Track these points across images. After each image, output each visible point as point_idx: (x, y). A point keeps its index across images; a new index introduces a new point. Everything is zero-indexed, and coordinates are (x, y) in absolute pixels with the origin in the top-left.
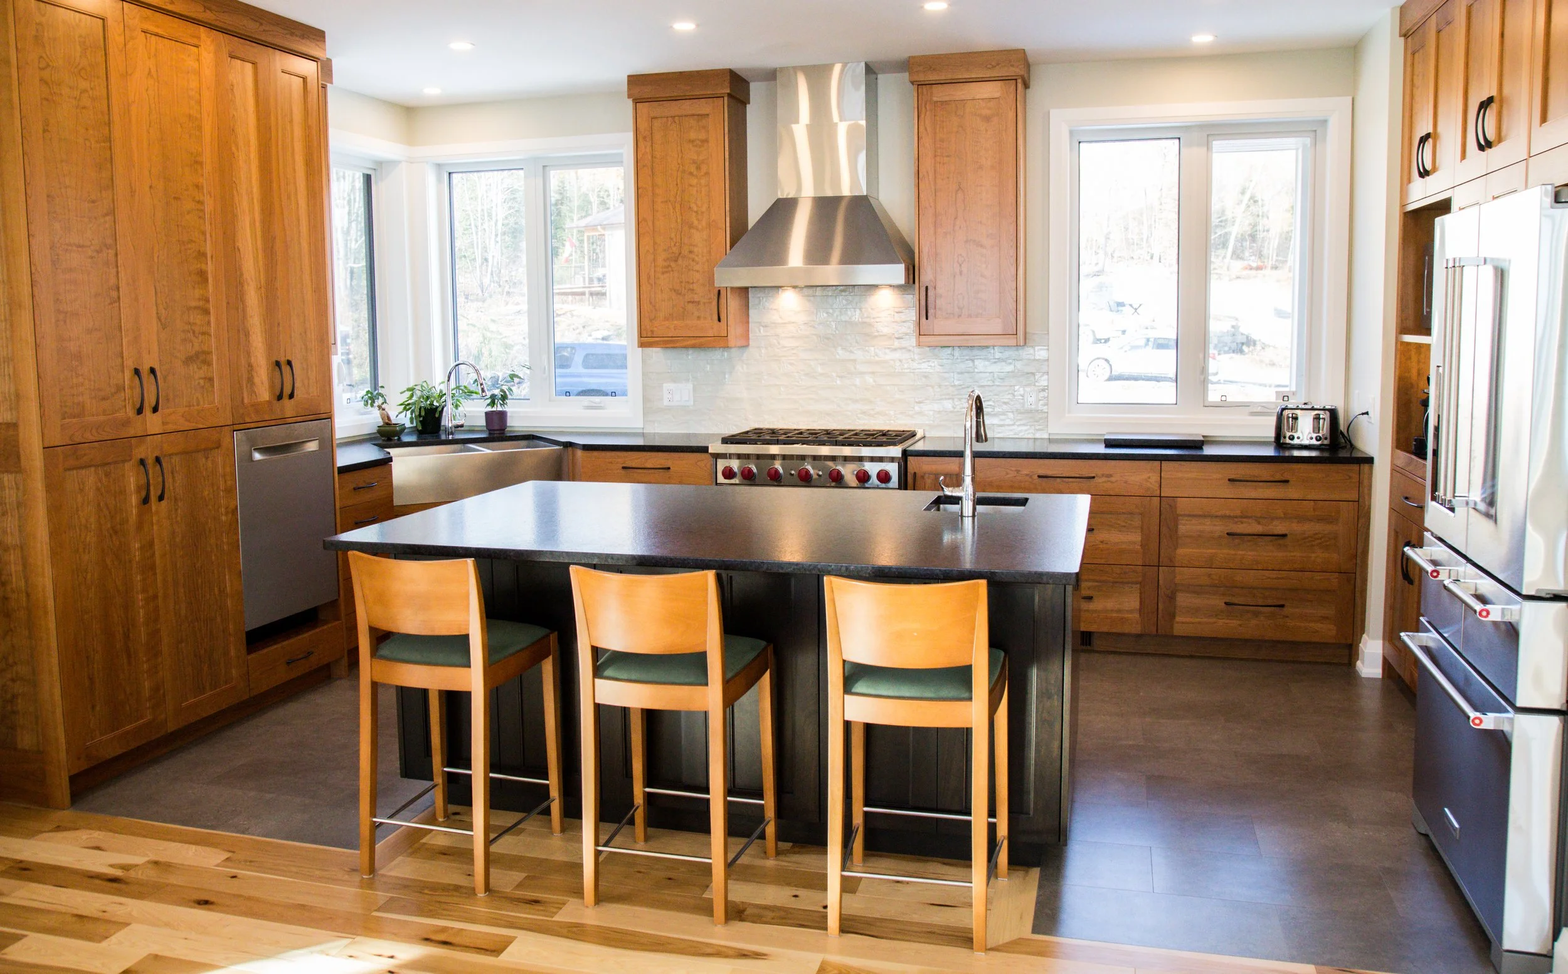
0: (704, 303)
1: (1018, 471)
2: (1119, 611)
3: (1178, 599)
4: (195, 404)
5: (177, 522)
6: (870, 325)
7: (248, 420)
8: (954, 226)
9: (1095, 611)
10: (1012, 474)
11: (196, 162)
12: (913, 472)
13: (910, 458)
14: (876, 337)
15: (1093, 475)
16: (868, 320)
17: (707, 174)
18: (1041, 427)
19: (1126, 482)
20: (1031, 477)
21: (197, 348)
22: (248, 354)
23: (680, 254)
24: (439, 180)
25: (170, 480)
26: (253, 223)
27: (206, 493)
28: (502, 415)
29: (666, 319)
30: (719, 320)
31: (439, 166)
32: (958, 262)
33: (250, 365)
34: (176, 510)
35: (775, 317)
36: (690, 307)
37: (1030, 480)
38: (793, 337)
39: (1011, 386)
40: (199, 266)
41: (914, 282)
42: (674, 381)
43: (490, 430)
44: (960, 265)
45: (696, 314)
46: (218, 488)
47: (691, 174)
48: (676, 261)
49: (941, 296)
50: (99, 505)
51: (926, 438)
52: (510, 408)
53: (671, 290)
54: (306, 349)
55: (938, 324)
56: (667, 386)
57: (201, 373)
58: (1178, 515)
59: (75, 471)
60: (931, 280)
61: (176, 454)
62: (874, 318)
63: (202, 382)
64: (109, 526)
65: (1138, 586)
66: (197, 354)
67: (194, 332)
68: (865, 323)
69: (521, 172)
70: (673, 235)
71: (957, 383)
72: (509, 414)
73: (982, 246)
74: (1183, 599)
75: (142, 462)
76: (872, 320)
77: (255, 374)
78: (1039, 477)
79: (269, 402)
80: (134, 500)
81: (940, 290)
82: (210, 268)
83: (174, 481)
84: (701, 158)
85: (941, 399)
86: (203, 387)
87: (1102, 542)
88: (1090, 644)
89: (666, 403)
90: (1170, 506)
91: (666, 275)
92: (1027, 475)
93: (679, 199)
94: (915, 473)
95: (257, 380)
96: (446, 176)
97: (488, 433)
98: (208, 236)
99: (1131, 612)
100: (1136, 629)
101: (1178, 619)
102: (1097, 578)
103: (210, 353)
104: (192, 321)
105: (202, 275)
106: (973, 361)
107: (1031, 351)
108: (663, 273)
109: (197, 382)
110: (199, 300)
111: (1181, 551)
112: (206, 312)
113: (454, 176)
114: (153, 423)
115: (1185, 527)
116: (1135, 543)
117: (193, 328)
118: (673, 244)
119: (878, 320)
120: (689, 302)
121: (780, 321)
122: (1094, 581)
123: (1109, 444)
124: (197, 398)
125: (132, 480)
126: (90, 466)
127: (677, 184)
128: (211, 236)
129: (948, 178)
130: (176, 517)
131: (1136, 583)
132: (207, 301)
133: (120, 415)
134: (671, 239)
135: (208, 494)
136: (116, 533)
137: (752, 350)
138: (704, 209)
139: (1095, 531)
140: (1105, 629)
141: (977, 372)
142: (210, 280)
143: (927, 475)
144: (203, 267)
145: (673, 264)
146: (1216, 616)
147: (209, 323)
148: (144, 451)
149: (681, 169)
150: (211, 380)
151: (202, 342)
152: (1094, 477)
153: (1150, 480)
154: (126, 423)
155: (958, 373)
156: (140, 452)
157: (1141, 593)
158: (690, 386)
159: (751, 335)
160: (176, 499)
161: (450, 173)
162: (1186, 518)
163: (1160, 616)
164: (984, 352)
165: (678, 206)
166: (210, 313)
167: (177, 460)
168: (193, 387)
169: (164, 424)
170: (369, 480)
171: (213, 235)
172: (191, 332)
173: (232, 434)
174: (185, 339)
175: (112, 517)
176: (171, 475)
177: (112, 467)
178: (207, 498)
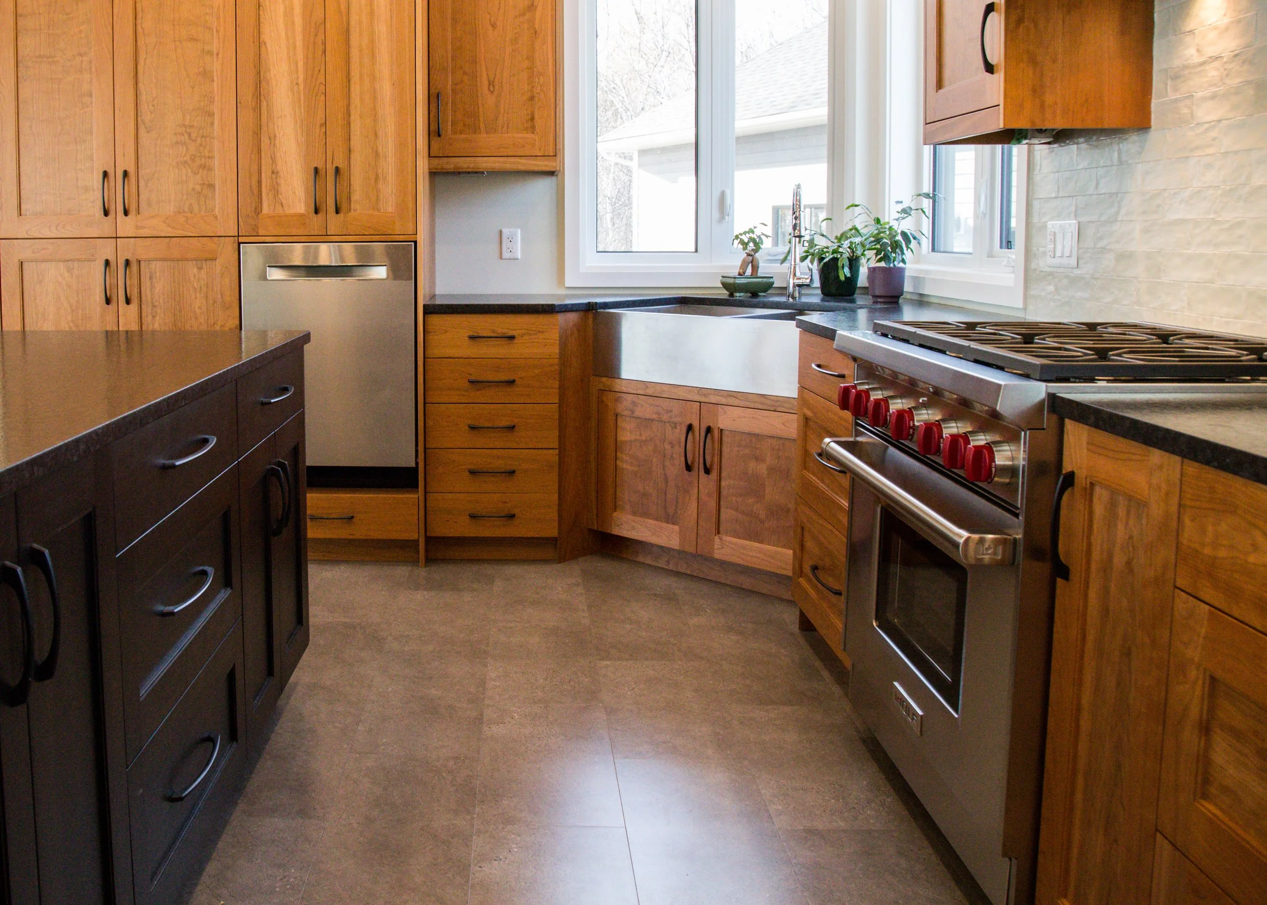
4: (186, 210)
7: (260, 233)
21: (193, 151)
22: (273, 159)
25: (148, 284)
26: (289, 12)
27: (198, 305)
33: (275, 172)
34: (154, 317)
40: (201, 64)
43: (874, 296)
46: (214, 302)
50: (59, 297)
54: (377, 155)
57: (199, 179)
59: (34, 263)
61: (157, 260)
63: (198, 188)
64: (69, 318)
66: (193, 159)
67: (189, 134)
72: (905, 273)
75: (108, 263)
77: (282, 182)
79: (300, 217)
80: (98, 298)
82: (216, 66)
83: (152, 287)
86: (199, 193)
95: (283, 188)
97: (871, 299)
98: (215, 31)
103: (212, 157)
104: (187, 122)
105: (206, 74)
109: (191, 187)
110: (200, 101)
112: (211, 115)
114: (125, 226)
117: (188, 130)
124: (191, 204)
125: (96, 278)
126: (51, 261)
128: (218, 31)
132: (212, 101)
135: (200, 308)
142: (215, 78)
144: (208, 65)
147: (212, 124)
150: (211, 186)
151: (201, 145)
154: (90, 223)
156: (107, 252)
166: (213, 114)
167: (156, 266)
168: (185, 192)
169: (137, 227)
170: (505, 331)
171: (222, 30)
172: (186, 135)
173: (236, 245)
174: (177, 143)
175: (73, 311)
176: (148, 280)
177: (76, 264)
178: (198, 311)
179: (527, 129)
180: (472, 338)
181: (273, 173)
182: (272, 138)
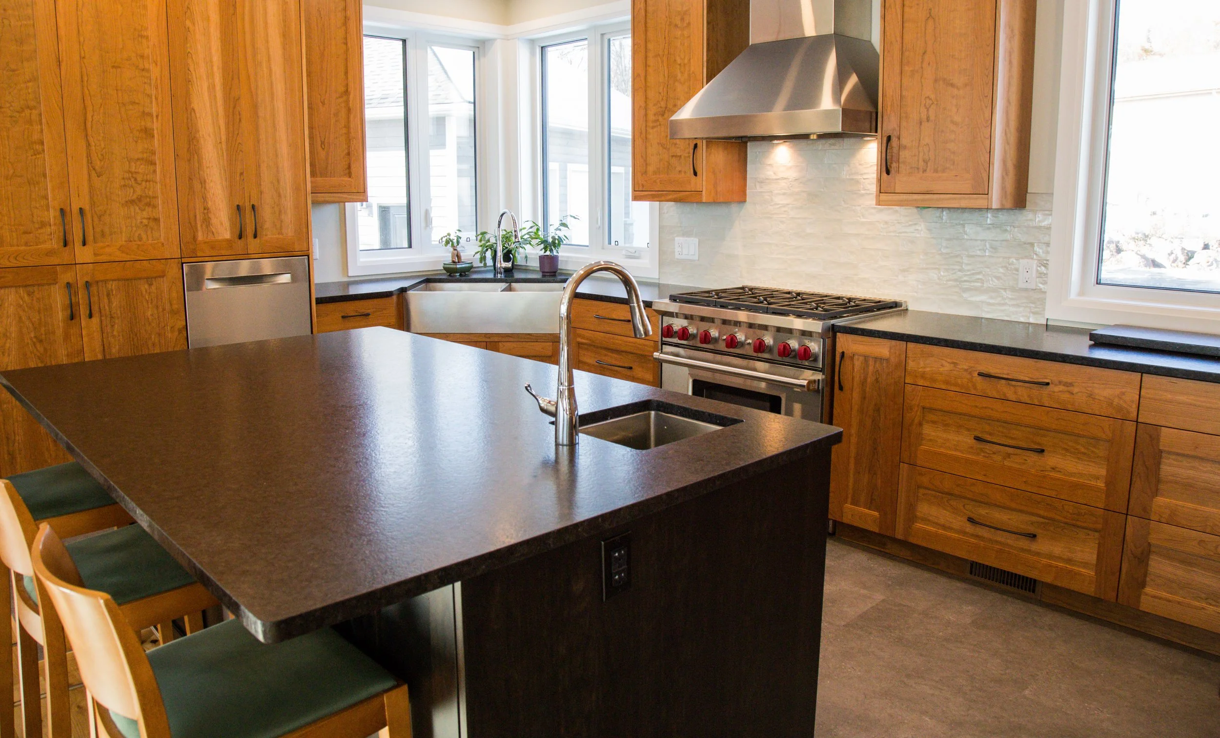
0: (685, 157)
1: (955, 364)
2: (1069, 561)
3: (1152, 563)
4: (136, 239)
5: (114, 336)
6: (857, 182)
7: (199, 255)
8: (922, 62)
9: (1038, 554)
10: (948, 367)
11: (142, 36)
12: (841, 351)
13: (838, 334)
14: (862, 195)
15: (1047, 381)
16: (856, 177)
17: (689, 24)
18: (1036, 310)
19: (1091, 396)
20: (970, 373)
21: (139, 192)
22: (204, 198)
23: (666, 108)
24: (533, 54)
25: (106, 301)
26: (212, 88)
27: (149, 313)
28: (553, 260)
29: (655, 173)
30: (695, 174)
31: (532, 42)
32: (925, 105)
33: (206, 208)
34: (113, 326)
35: (769, 173)
36: (673, 161)
37: (969, 376)
38: (784, 194)
39: (1006, 258)
40: (143, 123)
41: (876, 132)
42: (683, 235)
43: (543, 272)
44: (928, 110)
45: (678, 168)
46: (164, 310)
47: (676, 26)
48: (663, 115)
49: (905, 147)
50: (20, 318)
51: (909, 313)
52: (562, 253)
53: (658, 143)
54: (280, 196)
55: (901, 180)
56: (679, 240)
57: (145, 215)
58: (1161, 452)
60: (894, 129)
61: (113, 280)
62: (862, 174)
63: (145, 222)
64: (32, 335)
65: (1097, 534)
66: (140, 199)
67: (136, 180)
68: (852, 179)
69: (586, 42)
70: (661, 91)
71: (944, 251)
72: (559, 259)
73: (952, 85)
74: (1158, 566)
75: (68, 285)
76: (859, 177)
77: (211, 216)
78: (980, 374)
79: (228, 241)
80: (60, 315)
81: (904, 141)
82: (156, 126)
83: (110, 301)
84: (685, 9)
85: (927, 269)
86: (146, 225)
87: (1053, 469)
88: (1034, 591)
89: (677, 256)
90: (1151, 437)
91: (655, 130)
92: (966, 370)
93: (666, 52)
94: (843, 353)
95: (214, 221)
96: (538, 51)
97: (541, 274)
98: (153, 97)
99: (1085, 565)
100: (1090, 589)
101: (1148, 590)
102: (1042, 513)
103: (155, 197)
104: (133, 170)
105: (148, 133)
106: (963, 225)
107: (1030, 216)
108: (653, 128)
109: (139, 221)
110: (143, 153)
111: (1161, 501)
112: (153, 163)
114: (83, 254)
115: (1169, 468)
116: (1096, 479)
117: (134, 176)
118: (661, 98)
119: (865, 177)
120: (673, 156)
121: (775, 177)
122: (1043, 517)
124: (139, 234)
125: (58, 298)
126: (12, 287)
127: (665, 38)
128: (156, 99)
129: (918, 4)
130: (112, 333)
131: (1095, 530)
132: (153, 153)
133: (48, 246)
134: (660, 93)
135: (152, 315)
136: (41, 341)
137: (748, 205)
138: (686, 61)
139: (1045, 453)
140: (1048, 579)
141: (967, 239)
142: (156, 135)
143: (856, 357)
144: (149, 125)
145: (660, 118)
146: (1206, 599)
147: (155, 171)
148: (80, 276)
149: (668, 23)
150: (157, 220)
151: (146, 188)
152: (1048, 384)
153: (1124, 397)
154: (50, 253)
155: (948, 240)
156: (67, 277)
157: (1099, 544)
158: (696, 240)
159: (748, 191)
160: (112, 317)
161: (542, 47)
162: (1174, 457)
163: (1122, 582)
164: (976, 216)
165: (665, 59)
166: (156, 164)
167: (112, 285)
168: (133, 225)
169: (95, 255)
170: (363, 310)
171: (160, 99)
172: (132, 180)
173: (180, 265)
174: (125, 186)
175: (35, 329)
176: (106, 297)
177: (36, 288)
178: (150, 318)
179: (345, 175)
180: (343, 317)
181: (205, 209)
182: (203, 182)
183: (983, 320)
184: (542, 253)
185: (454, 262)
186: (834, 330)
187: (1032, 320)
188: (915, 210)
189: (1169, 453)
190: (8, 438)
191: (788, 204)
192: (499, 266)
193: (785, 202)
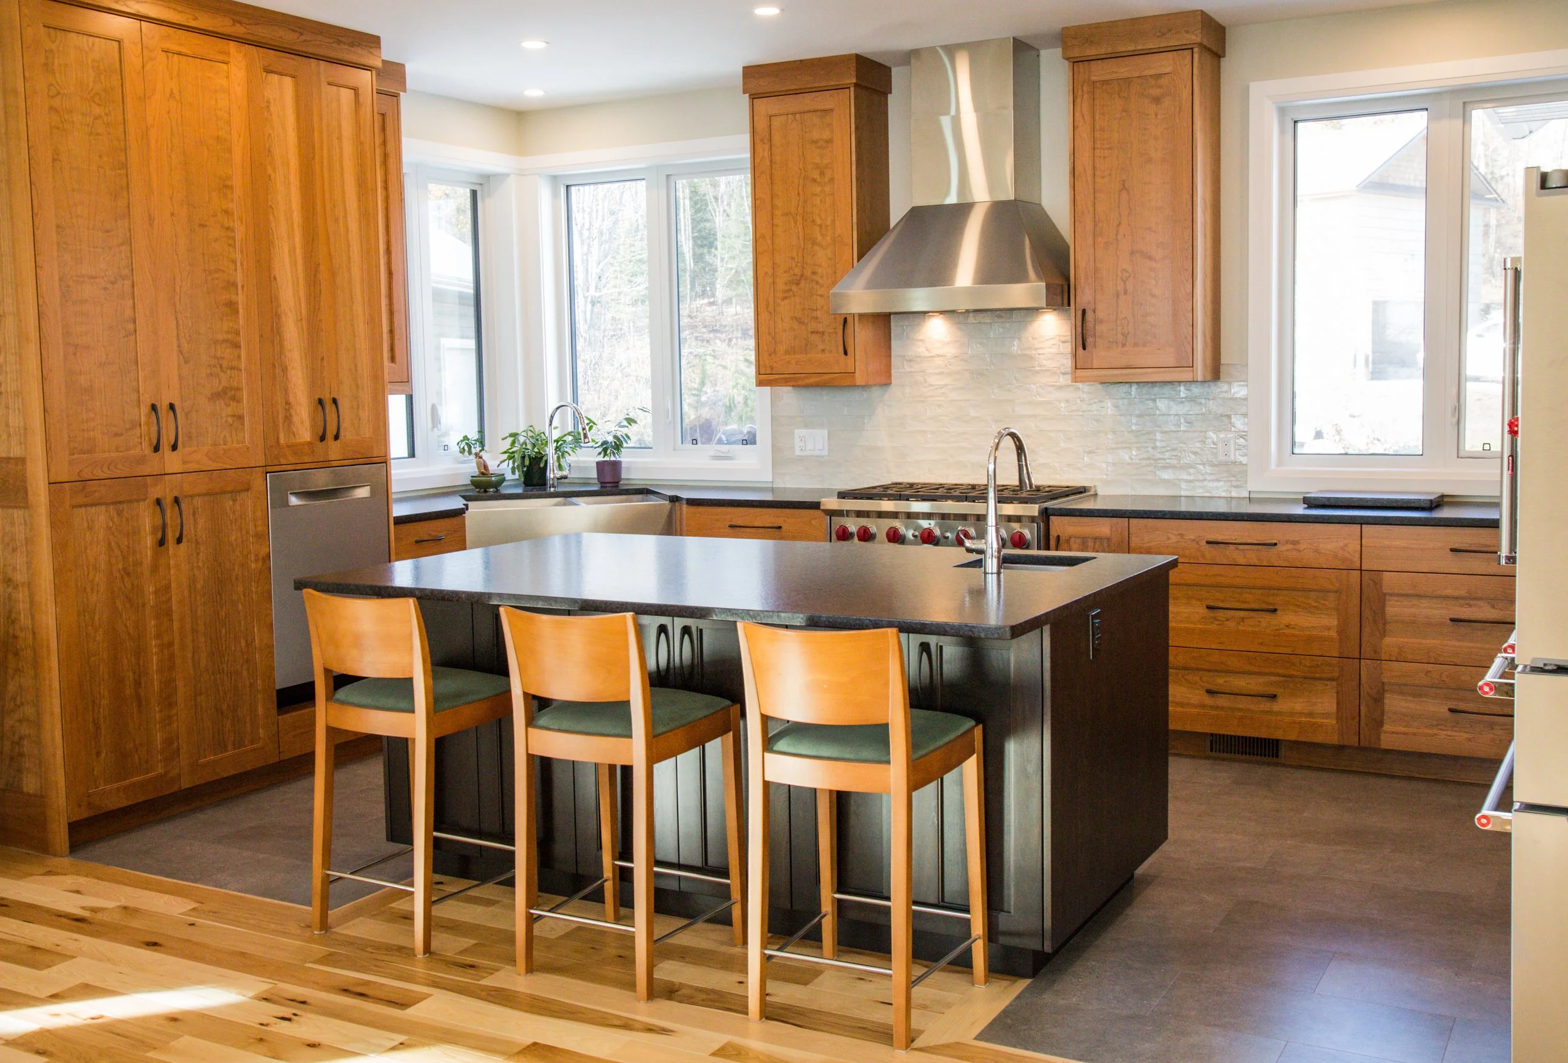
0: (829, 333)
1: (1182, 535)
2: (1311, 714)
3: (1386, 701)
4: (222, 443)
5: (198, 567)
6: (1031, 358)
7: (283, 461)
8: (1116, 235)
9: (1280, 713)
10: (1174, 539)
11: (226, 186)
12: (1056, 536)
13: (1052, 518)
14: (1038, 372)
15: (1274, 541)
16: (1028, 352)
17: (832, 180)
18: (1238, 483)
19: (1317, 551)
20: (1198, 543)
21: (224, 384)
22: (286, 391)
23: (802, 276)
24: (555, 195)
25: (190, 522)
26: (292, 250)
27: (234, 537)
28: (616, 466)
29: (787, 352)
30: (846, 353)
31: (555, 179)
32: (1121, 278)
33: (288, 403)
34: (198, 554)
35: (921, 350)
36: (815, 338)
37: (1197, 546)
38: (941, 373)
39: (1202, 432)
40: (228, 297)
41: (1069, 305)
42: (806, 426)
43: (602, 483)
44: (1125, 283)
45: (821, 347)
46: (248, 533)
47: (814, 180)
48: (798, 284)
49: (1102, 321)
50: (110, 544)
51: (1099, 497)
52: (625, 458)
53: (792, 318)
54: (357, 386)
55: (1099, 354)
56: (799, 432)
57: (229, 411)
58: (1385, 595)
59: (84, 509)
60: (1089, 303)
61: (199, 495)
62: (1036, 349)
63: (230, 420)
64: (120, 566)
65: (1334, 683)
66: (225, 391)
67: (221, 367)
68: (1025, 355)
69: (644, 182)
70: (795, 255)
71: (1133, 428)
72: (623, 465)
73: (1150, 258)
74: (1394, 703)
75: (158, 502)
76: (1034, 352)
77: (293, 412)
78: (1208, 542)
79: (310, 443)
80: (149, 541)
81: (1101, 314)
82: (241, 299)
83: (195, 522)
84: (825, 162)
85: (1117, 449)
86: (231, 425)
87: (1287, 626)
88: (1277, 757)
89: (798, 452)
90: (1374, 582)
91: (787, 301)
92: (1194, 540)
93: (800, 210)
94: (1058, 537)
95: (295, 419)
96: (563, 190)
97: (599, 486)
98: (239, 264)
99: (1326, 715)
100: (1334, 739)
101: (1386, 727)
102: (1281, 671)
103: (238, 389)
104: (219, 354)
105: (232, 306)
106: (1154, 400)
107: (1225, 387)
108: (784, 298)
109: (224, 420)
110: (228, 332)
111: (1388, 640)
112: (237, 346)
113: (573, 189)
114: (172, 462)
115: (1393, 609)
116: (1329, 629)
117: (220, 362)
118: (794, 265)
119: (1041, 351)
120: (812, 332)
121: (927, 354)
122: (1279, 675)
123: (1310, 503)
124: (225, 436)
125: (146, 519)
126: (102, 504)
127: (799, 194)
128: (242, 265)
129: (1110, 175)
130: (198, 562)
131: (1333, 680)
132: (238, 333)
133: (136, 452)
134: (793, 258)
135: (236, 540)
136: (128, 574)
137: (894, 389)
138: (829, 222)
139: (1278, 612)
140: (1292, 736)
141: (1159, 415)
142: (241, 311)
143: (1073, 540)
144: (233, 297)
145: (794, 288)
146: (1437, 726)
147: (239, 357)
148: (163, 490)
149: (802, 176)
150: (241, 418)
151: (230, 377)
152: (1275, 544)
153: (1346, 549)
154: (141, 460)
155: (1139, 416)
156: (156, 492)
157: (1338, 693)
158: (825, 432)
159: (893, 371)
160: (197, 543)
161: (567, 186)
162: (1396, 598)
163: (1362, 724)
164: (1167, 390)
165: (799, 219)
166: (240, 347)
167: (198, 502)
168: (219, 425)
169: (184, 463)
170: (435, 533)
171: (245, 263)
172: (218, 367)
173: (264, 475)
174: (211, 374)
175: (124, 558)
176: (192, 517)
177: (125, 506)
178: (234, 543)
180: (417, 542)
181: (286, 404)
182: (285, 370)
183: (1182, 498)
184: (601, 458)
185: (483, 473)
186: (1046, 514)
187: (1234, 494)
188: (1100, 386)
189: (1392, 595)
190: (94, 702)
191: (946, 385)
192: (552, 476)
193: (943, 383)
